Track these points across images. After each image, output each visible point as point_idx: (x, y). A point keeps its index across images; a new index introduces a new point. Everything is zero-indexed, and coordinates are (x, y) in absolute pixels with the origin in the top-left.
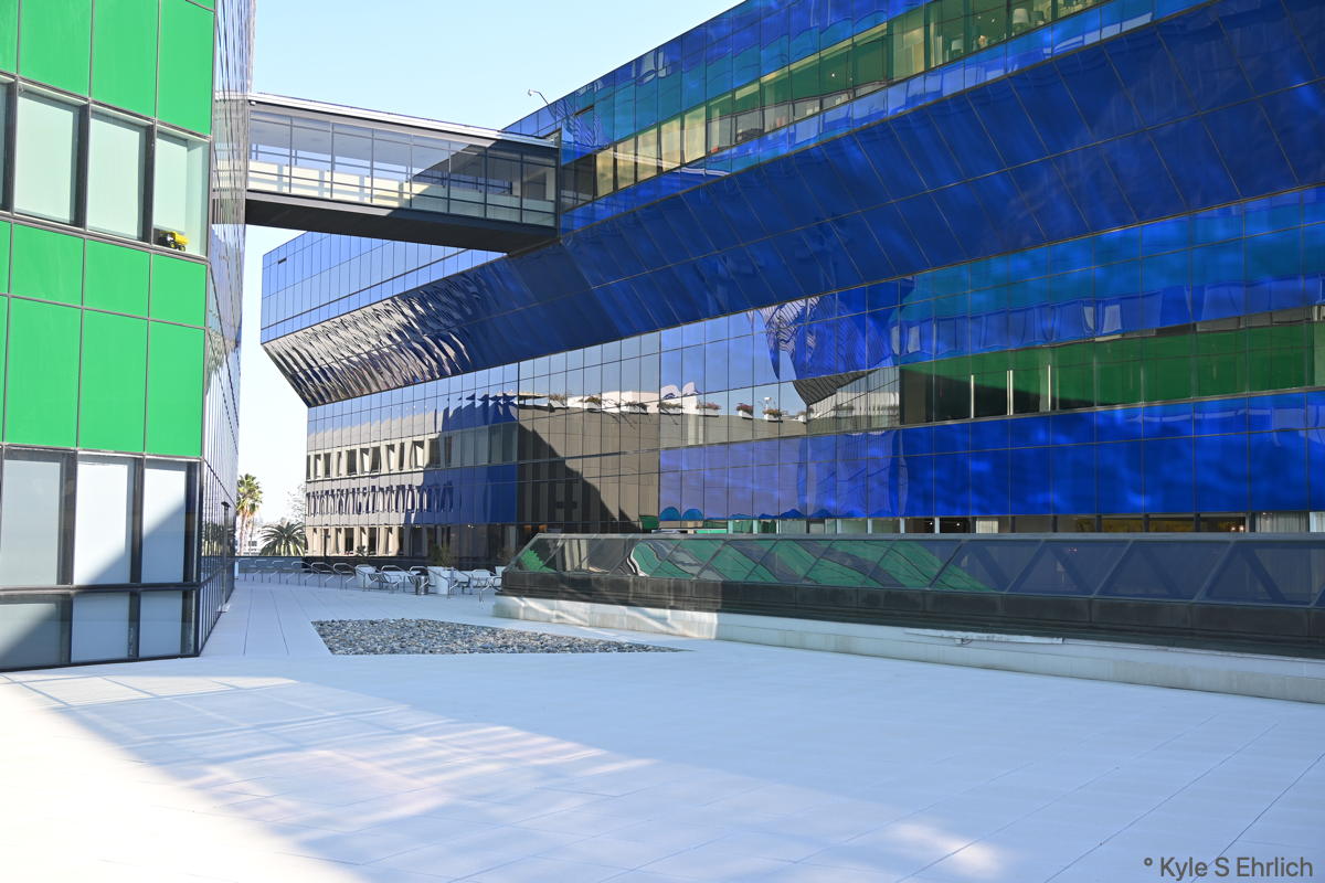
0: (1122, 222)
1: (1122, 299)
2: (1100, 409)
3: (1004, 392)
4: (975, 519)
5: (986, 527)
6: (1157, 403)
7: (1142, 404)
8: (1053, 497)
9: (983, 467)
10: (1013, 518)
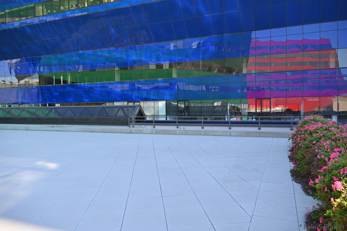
0: (82, 50)
1: (83, 64)
2: (79, 84)
3: (61, 80)
4: (55, 104)
5: (57, 105)
6: (89, 83)
7: (86, 83)
8: (71, 100)
9: (57, 94)
10: (63, 104)
